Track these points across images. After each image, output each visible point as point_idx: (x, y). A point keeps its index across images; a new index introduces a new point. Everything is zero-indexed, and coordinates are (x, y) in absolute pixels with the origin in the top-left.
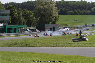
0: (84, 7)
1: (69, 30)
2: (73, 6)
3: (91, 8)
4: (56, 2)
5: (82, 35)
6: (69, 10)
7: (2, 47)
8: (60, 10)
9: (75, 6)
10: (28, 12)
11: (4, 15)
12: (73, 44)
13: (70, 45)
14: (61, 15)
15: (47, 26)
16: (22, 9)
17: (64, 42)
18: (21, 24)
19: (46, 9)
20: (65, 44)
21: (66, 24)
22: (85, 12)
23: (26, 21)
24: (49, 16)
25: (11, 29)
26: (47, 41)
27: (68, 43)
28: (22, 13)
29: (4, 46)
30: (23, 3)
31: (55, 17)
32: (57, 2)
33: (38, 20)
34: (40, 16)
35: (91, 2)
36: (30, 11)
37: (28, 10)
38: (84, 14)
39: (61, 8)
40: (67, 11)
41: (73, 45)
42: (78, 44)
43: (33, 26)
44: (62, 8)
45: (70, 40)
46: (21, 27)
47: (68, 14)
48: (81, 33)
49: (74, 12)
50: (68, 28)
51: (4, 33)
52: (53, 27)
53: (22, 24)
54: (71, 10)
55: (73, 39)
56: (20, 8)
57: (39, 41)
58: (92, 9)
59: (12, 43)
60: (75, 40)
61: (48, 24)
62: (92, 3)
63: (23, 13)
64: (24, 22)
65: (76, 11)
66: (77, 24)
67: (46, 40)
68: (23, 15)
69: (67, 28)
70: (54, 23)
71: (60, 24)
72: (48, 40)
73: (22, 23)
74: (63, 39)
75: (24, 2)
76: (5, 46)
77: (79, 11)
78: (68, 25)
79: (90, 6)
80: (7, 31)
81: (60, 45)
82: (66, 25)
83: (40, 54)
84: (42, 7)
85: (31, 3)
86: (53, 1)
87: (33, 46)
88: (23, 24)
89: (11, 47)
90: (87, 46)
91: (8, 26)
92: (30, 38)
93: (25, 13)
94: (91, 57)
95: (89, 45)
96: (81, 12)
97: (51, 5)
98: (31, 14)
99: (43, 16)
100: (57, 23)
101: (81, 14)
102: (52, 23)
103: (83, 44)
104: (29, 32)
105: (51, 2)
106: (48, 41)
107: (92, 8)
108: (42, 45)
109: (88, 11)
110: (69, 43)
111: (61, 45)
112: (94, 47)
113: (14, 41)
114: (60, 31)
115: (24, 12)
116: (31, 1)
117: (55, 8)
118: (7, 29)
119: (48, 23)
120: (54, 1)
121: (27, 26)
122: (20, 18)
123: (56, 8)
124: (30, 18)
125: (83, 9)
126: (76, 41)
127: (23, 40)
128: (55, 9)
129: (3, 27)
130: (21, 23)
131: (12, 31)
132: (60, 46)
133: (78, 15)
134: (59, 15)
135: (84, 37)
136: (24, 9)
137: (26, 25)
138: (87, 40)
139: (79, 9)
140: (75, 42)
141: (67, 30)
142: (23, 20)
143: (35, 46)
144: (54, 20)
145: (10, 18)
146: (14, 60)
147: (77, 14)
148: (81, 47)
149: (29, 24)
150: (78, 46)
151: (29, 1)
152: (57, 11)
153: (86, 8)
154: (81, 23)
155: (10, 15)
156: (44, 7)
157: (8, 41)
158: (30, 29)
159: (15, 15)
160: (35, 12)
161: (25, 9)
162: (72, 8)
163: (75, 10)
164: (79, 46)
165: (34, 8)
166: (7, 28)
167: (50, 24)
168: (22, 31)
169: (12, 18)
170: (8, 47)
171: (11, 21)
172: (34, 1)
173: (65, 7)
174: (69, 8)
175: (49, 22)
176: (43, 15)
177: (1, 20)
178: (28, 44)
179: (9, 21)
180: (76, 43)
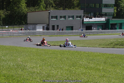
7: (103, 47)
11: (106, 6)
25: (116, 24)
29: (106, 47)
51: (106, 29)
59: (116, 43)
76: (108, 47)
80: (110, 27)
89: (116, 48)
91: (112, 20)
113: (119, 41)
118: (111, 24)
129: (105, 22)
131: (117, 27)
145: (114, 9)
146: (120, 65)
155: (115, 5)
157: (111, 41)
159: (122, 6)
166: (111, 22)
169: (117, 10)
170: (112, 48)
171: (115, 14)
177: (103, 13)
179: (114, 14)
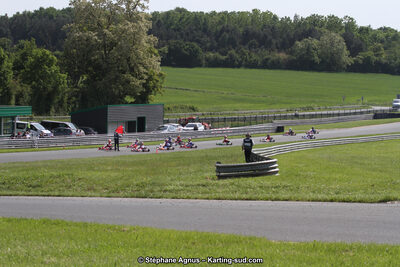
0: (266, 37)
1: (201, 128)
2: (222, 31)
3: (292, 42)
4: (153, 14)
5: (255, 151)
6: (206, 50)
8: (170, 49)
9: (228, 31)
10: (38, 52)
12: (218, 186)
13: (204, 191)
14: (171, 69)
15: (113, 111)
16: (15, 41)
17: (182, 177)
18: (8, 103)
19: (113, 44)
20: (187, 186)
21: (191, 105)
22: (267, 59)
23: (27, 89)
24: (124, 73)
26: (113, 174)
27: (199, 185)
28: (15, 56)
30: (17, 16)
31: (146, 77)
32: (155, 14)
33: (76, 87)
34: (87, 72)
35: (292, 19)
36: (48, 52)
37: (40, 44)
38: (267, 65)
39: (172, 41)
40: (197, 50)
41: (220, 192)
42: (238, 186)
43: (57, 112)
44: (176, 38)
45: (207, 172)
46: (9, 114)
47: (200, 66)
48: (249, 144)
49: (223, 55)
50: (197, 124)
52: (139, 118)
53: (13, 101)
54: (211, 49)
55: (219, 169)
56: (6, 36)
57: (80, 174)
58: (299, 44)
60: (225, 172)
61: (119, 103)
62: (300, 23)
63: (18, 58)
64: (19, 96)
65: (233, 52)
66: (237, 105)
67: (109, 168)
68: (17, 67)
69: (193, 121)
70: (142, 99)
71: (167, 106)
72: (117, 170)
73: (14, 97)
74: (179, 165)
75: (21, 13)
77: (247, 51)
78: (199, 108)
79: (292, 34)
81: (165, 191)
82: (193, 109)
83: (85, 225)
84: (94, 36)
85: (51, 17)
86: (139, 9)
87: (57, 193)
88: (17, 104)
90: (274, 197)
92: (45, 161)
93: (24, 57)
94: (292, 243)
95: (283, 194)
96: (255, 57)
97: (130, 25)
98: (52, 61)
99: (98, 71)
100: (155, 99)
101: (253, 65)
102: (133, 100)
103: (261, 187)
104: (42, 135)
105: (132, 16)
106: (116, 174)
107: (297, 42)
108: (95, 190)
109: (283, 56)
110: (204, 182)
111: (170, 191)
112: (302, 200)
114: (166, 131)
115: (22, 52)
116: (52, 9)
117: (145, 38)
119: (118, 100)
120: (146, 11)
121: (33, 110)
122: (6, 79)
123: (152, 38)
124: (44, 76)
125: (260, 47)
126: (230, 177)
127: (17, 167)
128: (149, 42)
130: (10, 99)
132: (165, 194)
133: (242, 70)
134: (165, 68)
135: (263, 158)
136: (22, 41)
137: (29, 108)
138: (277, 172)
139: (244, 44)
140: (227, 181)
141: (196, 129)
142: (19, 88)
143: (66, 193)
144: (141, 89)
147: (239, 66)
148: (250, 199)
149: (42, 104)
150: (237, 195)
151: (41, 9)
152: (156, 51)
153: (274, 41)
154: (252, 102)
156: (102, 35)
158: (46, 125)
160: (67, 55)
161: (26, 43)
162: (217, 40)
163: (230, 49)
164: (244, 196)
165: (64, 37)
167: (127, 103)
168: (13, 129)
172: (63, 10)
173: (187, 34)
174: (206, 39)
175: (122, 97)
176: (98, 67)
178: (34, 187)
180: (233, 184)
